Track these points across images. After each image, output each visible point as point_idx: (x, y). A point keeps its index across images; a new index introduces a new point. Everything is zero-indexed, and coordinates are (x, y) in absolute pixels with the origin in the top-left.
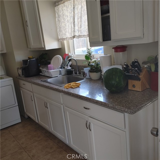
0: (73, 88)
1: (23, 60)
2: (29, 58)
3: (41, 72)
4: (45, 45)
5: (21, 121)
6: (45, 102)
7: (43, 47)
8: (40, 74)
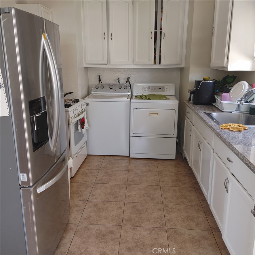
0: (230, 130)
1: (196, 81)
2: (204, 79)
3: (215, 102)
4: (228, 64)
5: (175, 159)
6: (200, 141)
7: (225, 66)
8: (213, 104)
